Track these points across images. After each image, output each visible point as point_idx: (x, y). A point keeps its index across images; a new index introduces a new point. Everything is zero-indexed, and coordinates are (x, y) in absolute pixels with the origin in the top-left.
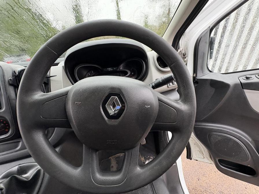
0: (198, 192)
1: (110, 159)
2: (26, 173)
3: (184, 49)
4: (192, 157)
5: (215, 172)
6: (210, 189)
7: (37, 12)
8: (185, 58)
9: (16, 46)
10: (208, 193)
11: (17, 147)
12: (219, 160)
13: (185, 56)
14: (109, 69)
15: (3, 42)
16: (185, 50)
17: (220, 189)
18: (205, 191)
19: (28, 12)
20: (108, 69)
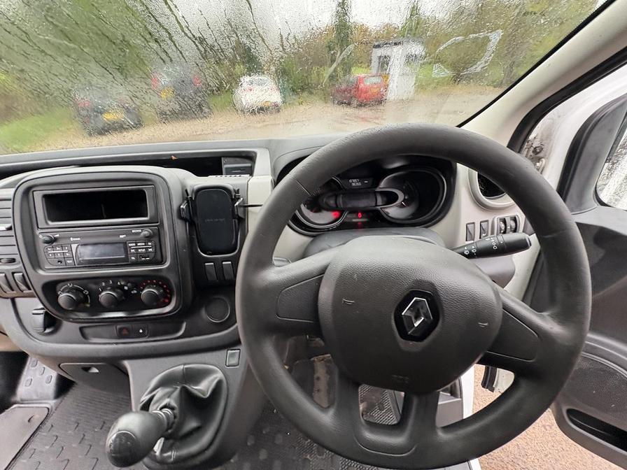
0: (495, 461)
1: (314, 361)
2: (197, 382)
3: (542, 136)
4: (496, 385)
5: (544, 426)
6: (524, 459)
7: (216, 44)
8: (539, 159)
9: (152, 106)
10: (518, 467)
11: (178, 330)
12: (569, 411)
13: (539, 155)
14: (354, 181)
15: (131, 98)
16: (542, 140)
17: (550, 466)
18: (511, 463)
19: (198, 44)
20: (350, 181)
